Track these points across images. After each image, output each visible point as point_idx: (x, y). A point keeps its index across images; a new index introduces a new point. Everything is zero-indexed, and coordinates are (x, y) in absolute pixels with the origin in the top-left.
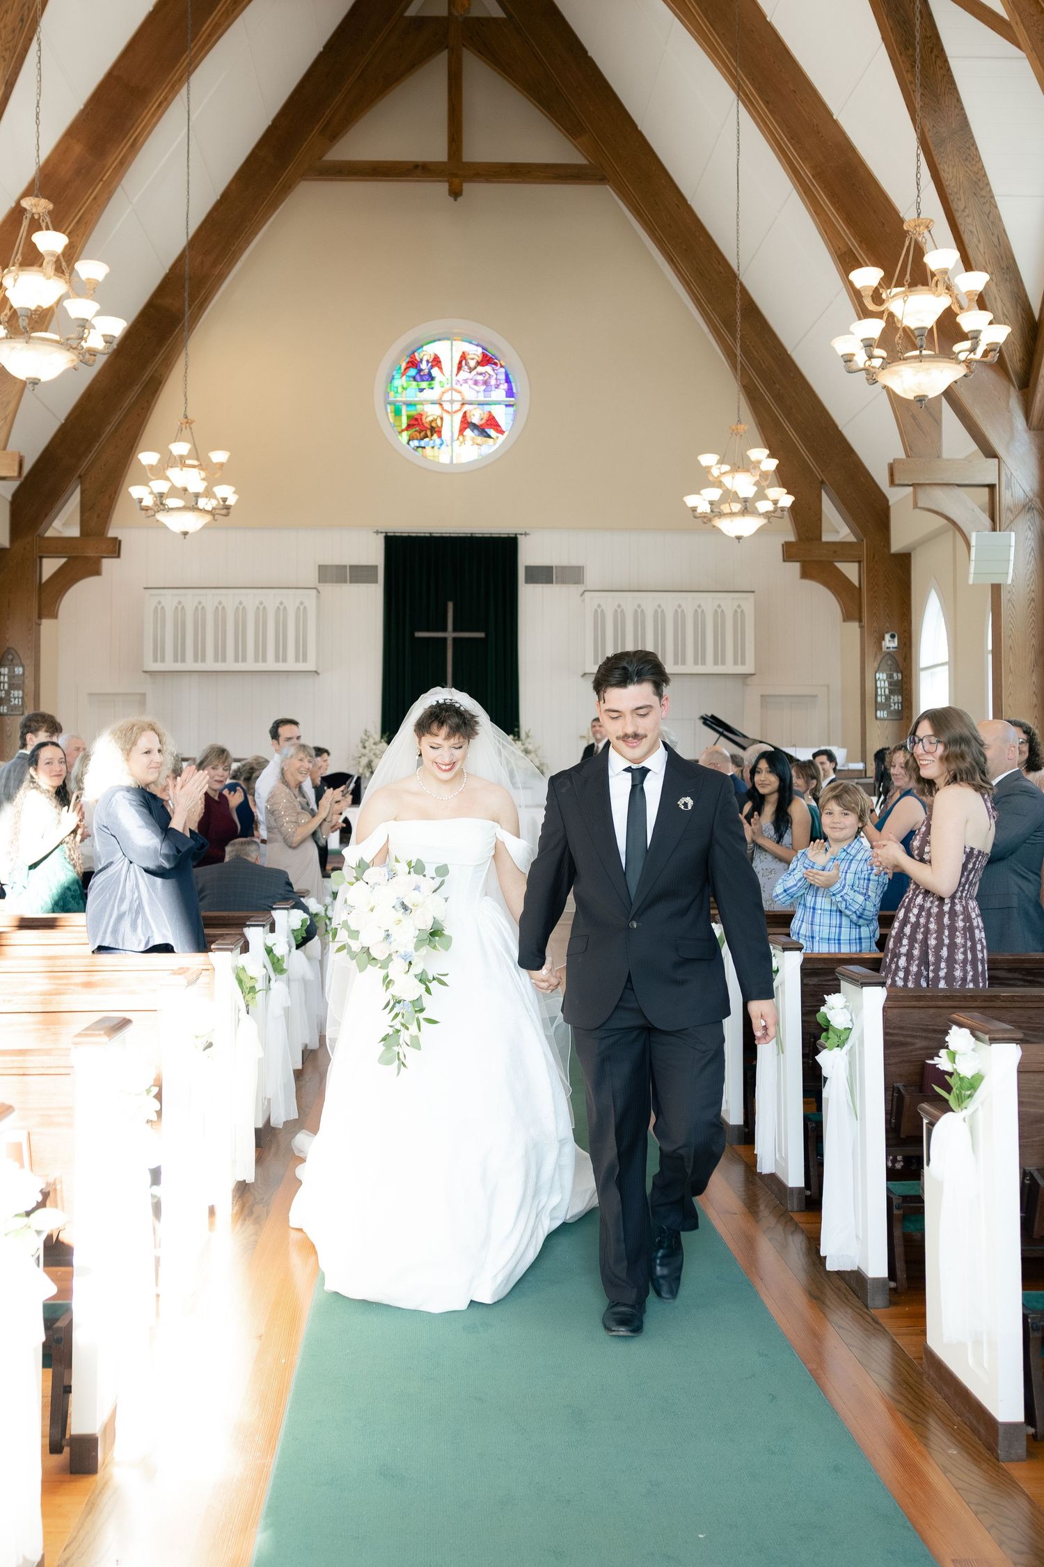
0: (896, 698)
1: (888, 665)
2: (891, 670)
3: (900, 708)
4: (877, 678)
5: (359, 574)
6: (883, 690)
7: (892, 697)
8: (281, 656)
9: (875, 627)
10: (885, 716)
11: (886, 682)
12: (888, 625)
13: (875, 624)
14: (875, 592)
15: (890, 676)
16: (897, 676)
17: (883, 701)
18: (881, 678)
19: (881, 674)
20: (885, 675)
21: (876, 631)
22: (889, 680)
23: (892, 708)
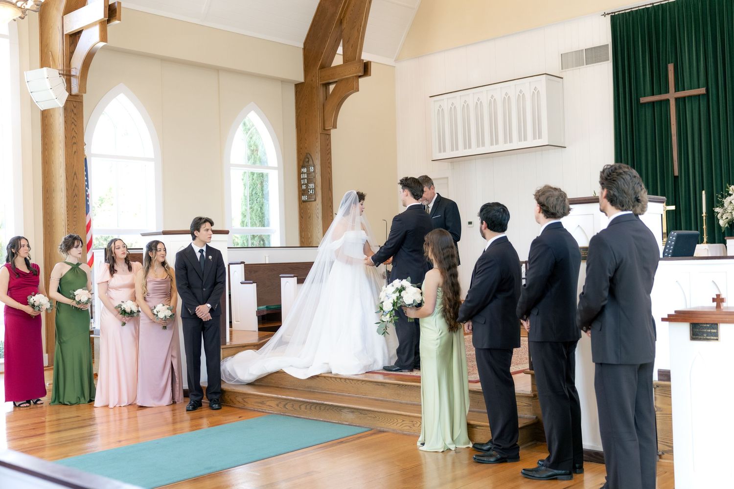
5: (592, 55)
8: (523, 137)
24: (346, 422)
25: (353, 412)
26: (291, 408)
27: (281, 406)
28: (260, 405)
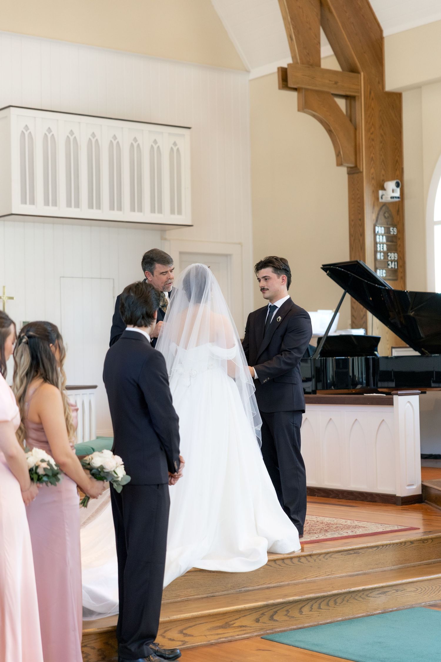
0: (393, 256)
1: (385, 217)
2: (387, 224)
3: (396, 267)
4: (376, 232)
6: (382, 245)
7: (389, 254)
9: (372, 174)
10: (384, 275)
11: (384, 237)
12: (383, 172)
13: (372, 170)
14: (372, 134)
15: (387, 231)
16: (393, 231)
17: (382, 258)
18: (380, 232)
19: (380, 228)
20: (383, 228)
21: (373, 178)
22: (387, 235)
23: (390, 267)
24: (376, 610)
25: (384, 593)
26: (286, 618)
27: (265, 618)
28: (220, 631)
